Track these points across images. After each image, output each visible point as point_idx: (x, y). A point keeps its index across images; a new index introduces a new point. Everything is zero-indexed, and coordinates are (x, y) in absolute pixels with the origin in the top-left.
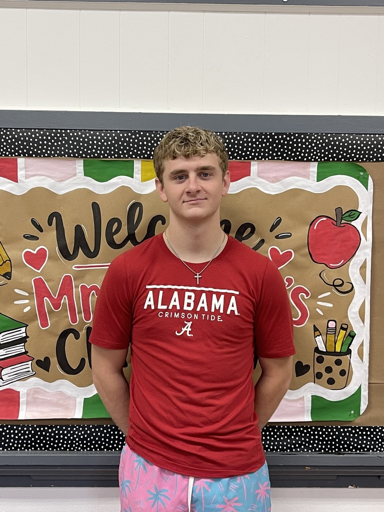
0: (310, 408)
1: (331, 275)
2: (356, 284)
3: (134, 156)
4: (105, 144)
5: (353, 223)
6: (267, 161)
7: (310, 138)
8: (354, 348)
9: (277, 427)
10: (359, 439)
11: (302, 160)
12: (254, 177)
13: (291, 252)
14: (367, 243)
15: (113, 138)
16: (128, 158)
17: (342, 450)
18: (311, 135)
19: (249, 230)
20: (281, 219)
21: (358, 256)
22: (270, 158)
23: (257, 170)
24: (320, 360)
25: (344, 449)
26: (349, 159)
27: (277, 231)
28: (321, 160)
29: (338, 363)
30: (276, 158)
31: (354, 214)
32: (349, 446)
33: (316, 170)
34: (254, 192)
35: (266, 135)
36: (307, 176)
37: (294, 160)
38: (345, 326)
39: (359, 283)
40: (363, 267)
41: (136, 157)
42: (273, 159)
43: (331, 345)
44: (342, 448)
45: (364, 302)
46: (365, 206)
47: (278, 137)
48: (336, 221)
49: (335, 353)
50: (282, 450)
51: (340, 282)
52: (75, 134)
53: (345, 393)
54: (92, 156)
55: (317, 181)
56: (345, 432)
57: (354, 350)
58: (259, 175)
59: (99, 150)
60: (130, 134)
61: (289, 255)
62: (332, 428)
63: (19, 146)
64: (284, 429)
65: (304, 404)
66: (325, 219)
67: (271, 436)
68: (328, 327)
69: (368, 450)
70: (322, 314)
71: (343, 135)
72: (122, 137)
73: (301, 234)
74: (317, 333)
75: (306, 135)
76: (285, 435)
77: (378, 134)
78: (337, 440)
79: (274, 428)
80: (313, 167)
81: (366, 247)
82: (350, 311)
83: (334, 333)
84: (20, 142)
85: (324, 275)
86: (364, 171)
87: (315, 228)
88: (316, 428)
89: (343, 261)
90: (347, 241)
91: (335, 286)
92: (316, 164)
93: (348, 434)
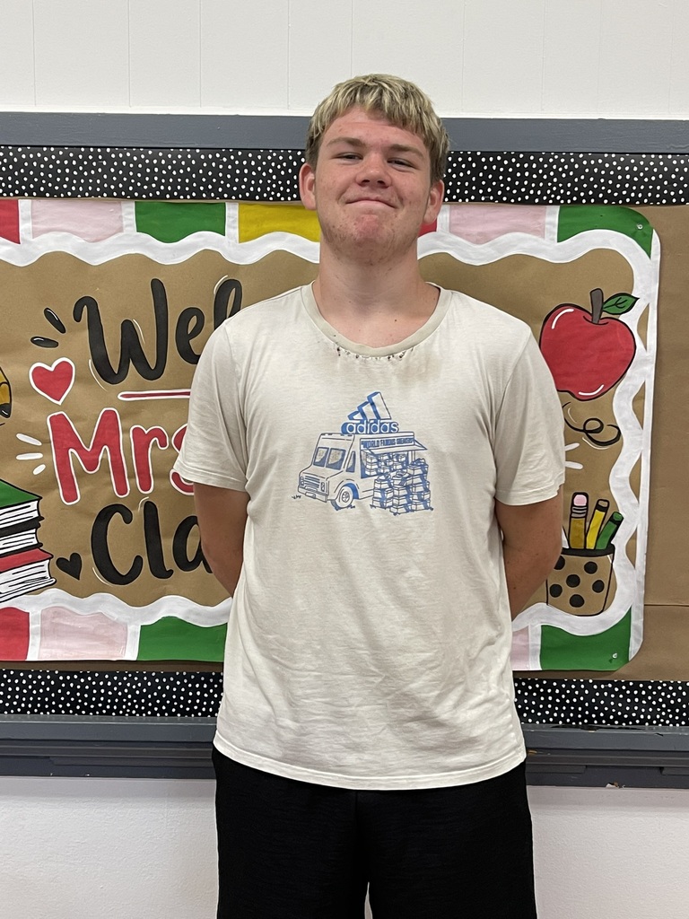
0: (539, 648)
1: (580, 413)
2: (626, 428)
3: (226, 196)
4: (174, 173)
5: (622, 318)
6: (467, 204)
7: (546, 161)
8: (620, 541)
10: (625, 704)
11: (531, 202)
12: (444, 234)
14: (648, 354)
15: (188, 163)
16: (214, 198)
17: (596, 722)
18: (548, 155)
21: (630, 378)
22: (473, 198)
23: (448, 221)
25: (599, 719)
26: (616, 199)
28: (566, 202)
29: (591, 568)
30: (483, 199)
31: (626, 301)
32: (607, 714)
33: (556, 220)
34: (442, 262)
35: (465, 156)
36: (540, 232)
37: (517, 202)
38: (604, 504)
39: (630, 426)
40: (639, 398)
41: (230, 198)
42: (478, 200)
43: (578, 537)
44: (595, 719)
45: (640, 460)
46: (646, 287)
47: (487, 159)
48: (592, 315)
49: (584, 552)
51: (598, 425)
52: (121, 155)
53: (602, 622)
54: (151, 195)
55: (558, 241)
56: (601, 691)
57: (620, 546)
58: (453, 229)
59: (163, 184)
60: (218, 155)
62: (578, 684)
63: (20, 177)
65: (528, 641)
66: (571, 310)
68: (573, 505)
69: (643, 722)
71: (606, 155)
72: (203, 161)
75: (537, 155)
77: (672, 154)
78: (587, 704)
80: (552, 216)
81: (645, 361)
82: (614, 474)
83: (584, 515)
84: (22, 171)
85: (567, 412)
86: (644, 221)
87: (553, 327)
88: (550, 682)
89: (602, 387)
90: (610, 350)
91: (587, 432)
92: (557, 209)
93: (606, 694)
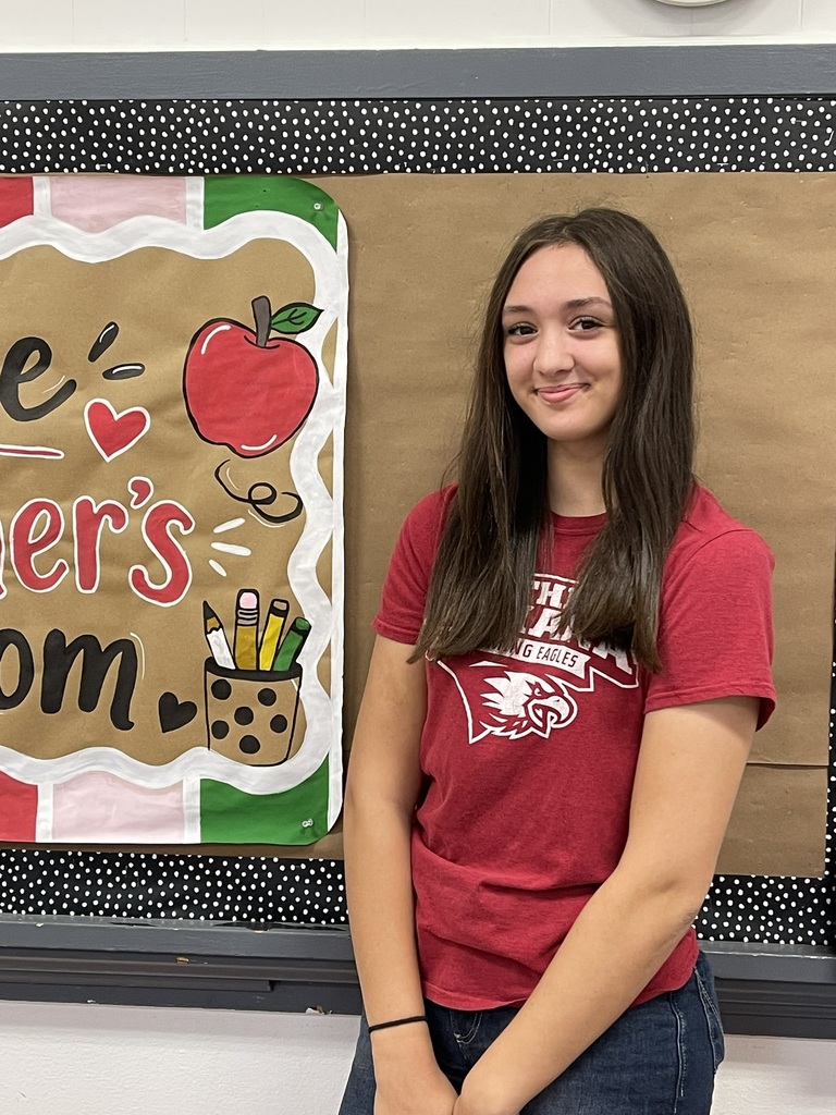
0: (198, 811)
1: (244, 475)
2: (310, 497)
5: (300, 338)
6: (76, 175)
7: (179, 113)
8: (308, 660)
9: (120, 855)
11: (163, 172)
12: (44, 219)
13: (141, 413)
14: (334, 391)
17: (284, 918)
18: (182, 104)
19: (35, 356)
20: (116, 329)
21: (313, 425)
23: (50, 199)
24: (222, 691)
25: (289, 915)
26: (283, 167)
27: (107, 359)
28: (212, 171)
29: (267, 698)
30: (98, 167)
31: (303, 313)
32: (299, 908)
33: (200, 197)
34: (43, 258)
35: (66, 106)
36: (179, 215)
37: (144, 172)
38: (282, 606)
39: (316, 494)
40: (326, 454)
42: (91, 169)
43: (248, 653)
44: (282, 914)
45: (330, 544)
46: (331, 295)
47: (97, 111)
48: (256, 334)
49: (257, 675)
50: (133, 913)
51: (266, 493)
53: (286, 775)
55: (205, 228)
56: (291, 875)
57: (308, 667)
58: (56, 211)
61: (136, 421)
62: (258, 863)
64: (137, 861)
65: (181, 801)
66: (226, 327)
67: (107, 879)
68: (238, 607)
70: (224, 574)
73: (166, 367)
74: (212, 622)
75: (167, 103)
76: (140, 878)
77: (359, 100)
78: (270, 893)
79: (113, 858)
80: (194, 191)
81: (332, 401)
82: (294, 567)
83: (255, 621)
85: (225, 474)
86: (326, 199)
87: (203, 351)
88: (219, 860)
89: (275, 437)
90: (284, 385)
91: (254, 503)
92: (201, 181)
93: (297, 878)
